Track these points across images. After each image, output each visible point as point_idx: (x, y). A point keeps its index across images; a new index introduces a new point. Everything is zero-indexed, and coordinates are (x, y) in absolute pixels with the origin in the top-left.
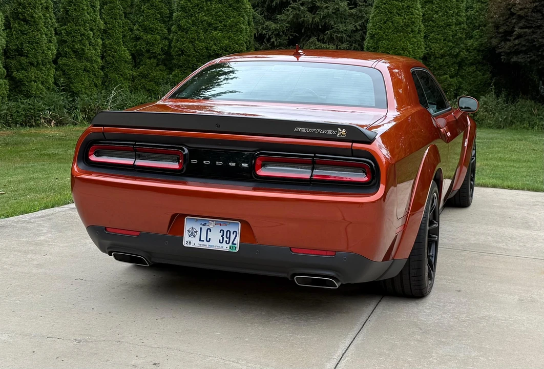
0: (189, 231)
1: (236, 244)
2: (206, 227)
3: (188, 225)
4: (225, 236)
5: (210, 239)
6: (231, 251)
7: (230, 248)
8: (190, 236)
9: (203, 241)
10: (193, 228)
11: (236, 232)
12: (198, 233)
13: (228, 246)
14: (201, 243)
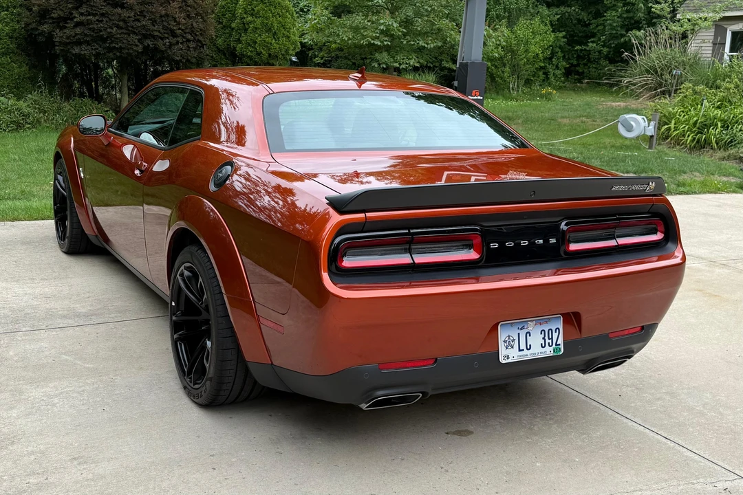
0: (505, 342)
1: (559, 345)
2: (525, 331)
3: (502, 335)
4: (546, 338)
5: (530, 345)
6: (555, 354)
7: (554, 351)
8: (507, 348)
9: (523, 350)
10: (509, 336)
11: (558, 329)
12: (516, 341)
13: (551, 349)
14: (521, 353)
